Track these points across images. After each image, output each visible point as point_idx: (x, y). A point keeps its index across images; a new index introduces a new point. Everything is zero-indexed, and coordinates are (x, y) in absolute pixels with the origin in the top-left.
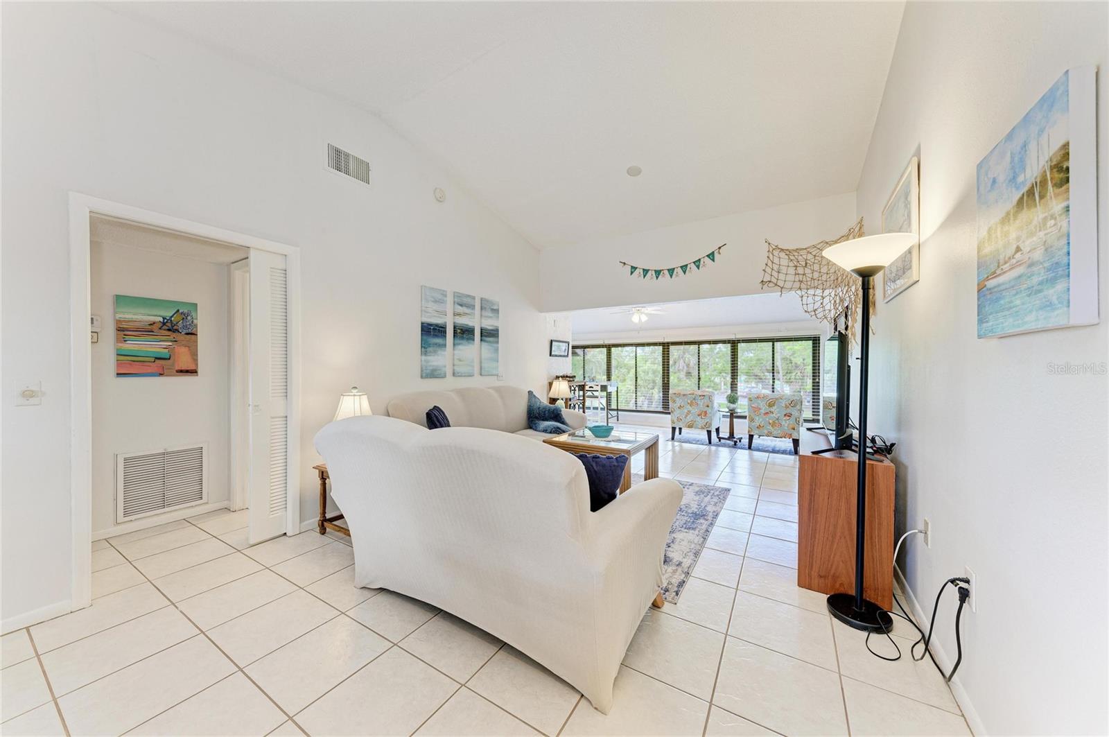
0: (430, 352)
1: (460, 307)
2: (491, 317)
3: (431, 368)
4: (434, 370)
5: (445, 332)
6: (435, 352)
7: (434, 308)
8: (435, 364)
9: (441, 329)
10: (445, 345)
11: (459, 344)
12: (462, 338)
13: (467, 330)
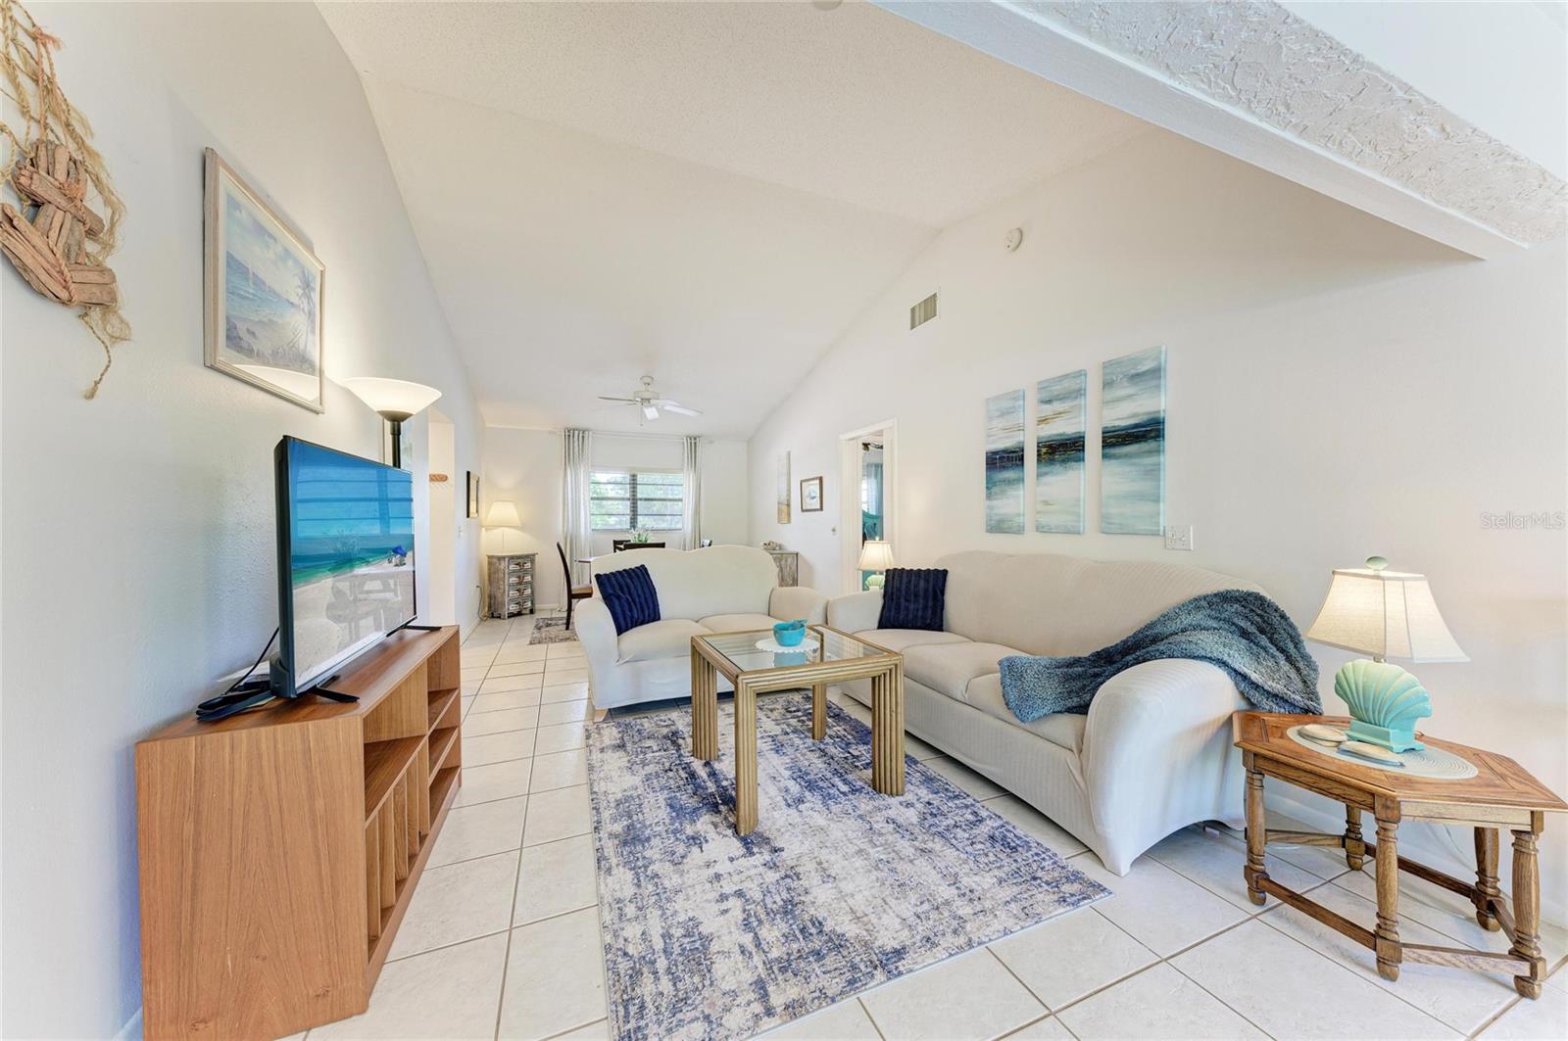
0: (996, 493)
1: (1048, 406)
2: (1130, 396)
3: (997, 518)
4: (1001, 521)
5: (1022, 459)
6: (1003, 492)
7: (1000, 425)
8: (1002, 511)
9: (1011, 455)
10: (1021, 480)
11: (1046, 474)
12: (1052, 461)
13: (1061, 445)
